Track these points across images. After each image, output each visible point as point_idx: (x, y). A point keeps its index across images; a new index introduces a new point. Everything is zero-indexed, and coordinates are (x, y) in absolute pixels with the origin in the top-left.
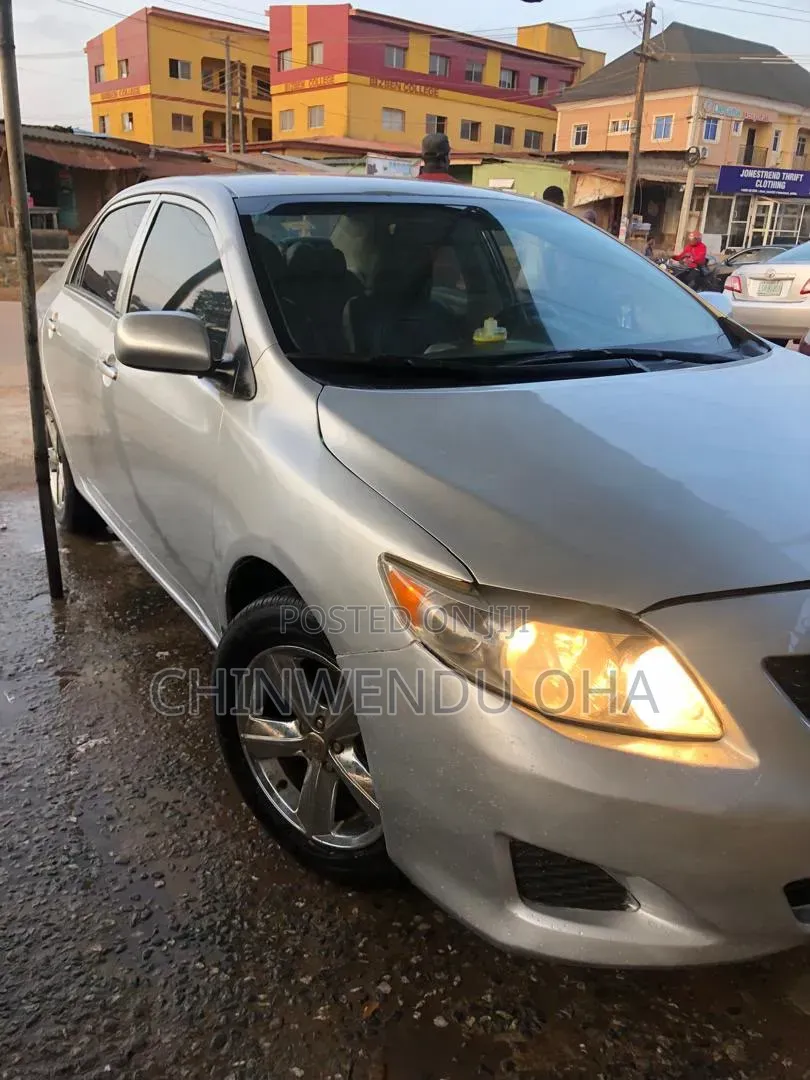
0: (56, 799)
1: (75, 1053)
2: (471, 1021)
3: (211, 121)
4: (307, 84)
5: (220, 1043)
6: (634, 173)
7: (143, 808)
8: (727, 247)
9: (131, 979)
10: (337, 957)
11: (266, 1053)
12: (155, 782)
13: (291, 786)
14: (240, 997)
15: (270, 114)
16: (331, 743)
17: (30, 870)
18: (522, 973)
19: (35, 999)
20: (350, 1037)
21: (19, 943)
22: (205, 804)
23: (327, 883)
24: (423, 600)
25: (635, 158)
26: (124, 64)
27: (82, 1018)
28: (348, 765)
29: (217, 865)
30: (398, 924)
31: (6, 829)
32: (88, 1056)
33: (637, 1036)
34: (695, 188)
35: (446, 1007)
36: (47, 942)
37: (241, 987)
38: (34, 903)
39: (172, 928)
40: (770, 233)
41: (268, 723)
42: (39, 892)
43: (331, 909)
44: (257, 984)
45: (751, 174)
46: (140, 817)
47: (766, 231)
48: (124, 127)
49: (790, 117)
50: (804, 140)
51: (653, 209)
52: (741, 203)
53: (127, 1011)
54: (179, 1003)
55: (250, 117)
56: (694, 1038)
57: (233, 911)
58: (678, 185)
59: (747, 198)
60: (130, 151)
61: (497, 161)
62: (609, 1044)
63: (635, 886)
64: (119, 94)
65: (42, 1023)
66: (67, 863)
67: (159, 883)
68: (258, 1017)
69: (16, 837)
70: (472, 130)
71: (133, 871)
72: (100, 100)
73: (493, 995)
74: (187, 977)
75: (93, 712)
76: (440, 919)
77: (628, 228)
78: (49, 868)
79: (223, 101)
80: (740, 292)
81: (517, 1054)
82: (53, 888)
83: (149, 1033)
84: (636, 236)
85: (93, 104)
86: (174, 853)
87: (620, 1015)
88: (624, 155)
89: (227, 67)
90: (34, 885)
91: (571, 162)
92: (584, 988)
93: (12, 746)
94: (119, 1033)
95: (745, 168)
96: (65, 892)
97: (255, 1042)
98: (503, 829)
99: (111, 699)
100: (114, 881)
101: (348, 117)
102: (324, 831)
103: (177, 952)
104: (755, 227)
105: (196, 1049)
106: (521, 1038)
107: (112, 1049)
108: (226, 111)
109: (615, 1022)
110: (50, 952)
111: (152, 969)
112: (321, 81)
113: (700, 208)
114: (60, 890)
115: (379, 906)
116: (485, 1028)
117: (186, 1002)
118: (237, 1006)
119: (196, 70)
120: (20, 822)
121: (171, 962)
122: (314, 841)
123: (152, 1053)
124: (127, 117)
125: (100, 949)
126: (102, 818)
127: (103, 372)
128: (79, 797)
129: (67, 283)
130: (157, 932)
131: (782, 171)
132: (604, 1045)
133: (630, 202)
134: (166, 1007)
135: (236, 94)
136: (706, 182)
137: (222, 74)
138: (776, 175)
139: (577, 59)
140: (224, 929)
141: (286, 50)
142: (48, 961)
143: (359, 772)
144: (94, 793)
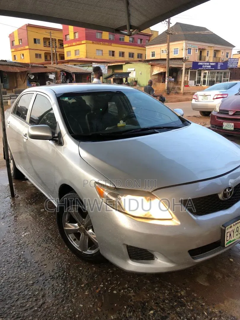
0: (18, 248)
1: (28, 306)
2: (122, 291)
3: (47, 55)
4: (74, 44)
5: (62, 301)
6: (168, 65)
7: (40, 248)
8: (196, 84)
9: (40, 289)
10: (90, 280)
11: (74, 302)
12: (43, 242)
13: (77, 240)
14: (67, 290)
15: (64, 52)
16: (86, 228)
17: (12, 266)
18: (135, 280)
19: (17, 295)
20: (93, 297)
21: (12, 283)
22: (56, 247)
23: (87, 263)
24: (104, 192)
25: (168, 61)
26: (20, 40)
27: (29, 298)
28: (91, 233)
29: (60, 261)
30: (105, 271)
31: (6, 256)
32: (31, 306)
33: (161, 291)
34: (186, 68)
35: (116, 289)
36: (19, 282)
37: (67, 288)
38: (15, 273)
39: (49, 276)
40: (208, 80)
41: (71, 225)
42: (16, 271)
43: (88, 269)
44: (71, 287)
45: (201, 64)
46: (40, 251)
47: (206, 79)
48: (21, 58)
49: (211, 47)
50: (216, 53)
51: (174, 74)
52: (199, 72)
53: (40, 296)
54: (52, 293)
55: (58, 54)
56: (174, 291)
57: (64, 271)
58: (181, 68)
59: (201, 71)
60: (24, 66)
61: (130, 63)
62: (154, 294)
63: (156, 254)
64: (19, 49)
65: (19, 300)
66: (22, 264)
67: (45, 266)
68: (72, 294)
69: (8, 258)
70: (122, 54)
71: (39, 264)
72: (14, 51)
73: (127, 285)
74: (54, 287)
75: (25, 226)
76: (115, 269)
77: (168, 80)
78: (17, 265)
79: (50, 49)
80: (197, 99)
81: (133, 298)
82: (19, 270)
83: (46, 300)
84: (170, 82)
85: (12, 52)
86: (49, 259)
87: (158, 287)
88: (165, 60)
89: (51, 40)
90: (14, 269)
91: (151, 62)
92: (149, 282)
93: (5, 236)
94: (38, 301)
95: (199, 62)
96: (22, 270)
97: (71, 300)
98: (124, 243)
99: (30, 222)
100: (34, 267)
101: (86, 52)
102: (86, 250)
103: (51, 282)
104: (204, 78)
105: (57, 303)
106: (134, 294)
107: (37, 304)
108: (51, 52)
109: (156, 289)
110: (20, 284)
111: (45, 286)
112: (78, 43)
113: (188, 74)
114: (21, 270)
115: (100, 267)
116: (126, 293)
117: (54, 292)
118: (66, 293)
119: (42, 41)
120: (9, 254)
121: (49, 284)
122: (83, 253)
123: (46, 304)
124: (22, 55)
125: (32, 282)
126: (30, 252)
127: (24, 138)
128: (23, 247)
129: (12, 113)
130: (46, 278)
131: (209, 62)
132: (153, 294)
133: (168, 73)
134: (49, 294)
135: (54, 47)
136: (188, 67)
137: (49, 42)
138: (208, 64)
139: (151, 34)
140: (62, 276)
141: (68, 35)
142: (19, 286)
143: (93, 234)
144: (27, 246)
